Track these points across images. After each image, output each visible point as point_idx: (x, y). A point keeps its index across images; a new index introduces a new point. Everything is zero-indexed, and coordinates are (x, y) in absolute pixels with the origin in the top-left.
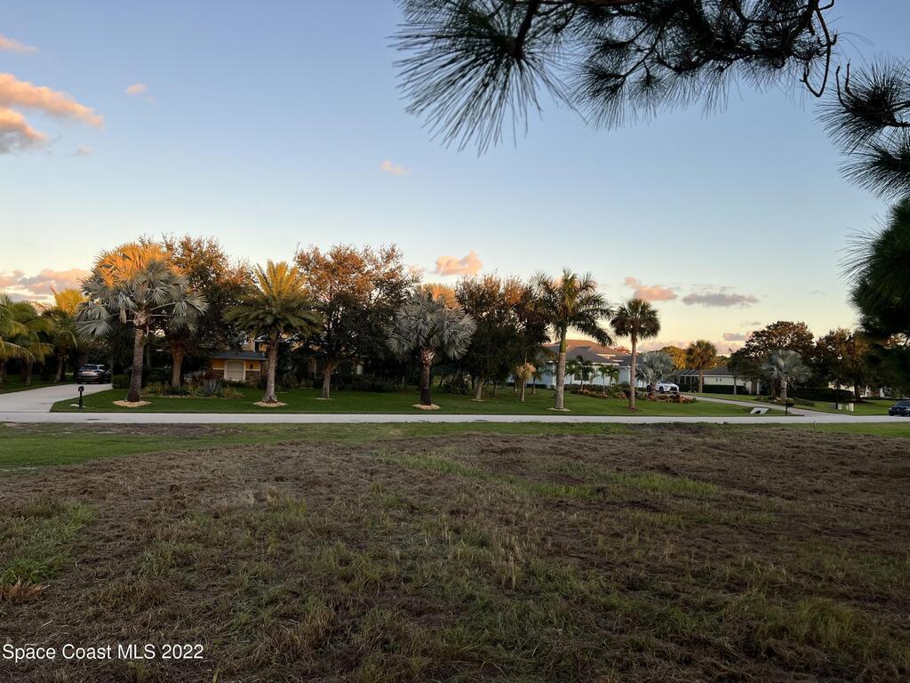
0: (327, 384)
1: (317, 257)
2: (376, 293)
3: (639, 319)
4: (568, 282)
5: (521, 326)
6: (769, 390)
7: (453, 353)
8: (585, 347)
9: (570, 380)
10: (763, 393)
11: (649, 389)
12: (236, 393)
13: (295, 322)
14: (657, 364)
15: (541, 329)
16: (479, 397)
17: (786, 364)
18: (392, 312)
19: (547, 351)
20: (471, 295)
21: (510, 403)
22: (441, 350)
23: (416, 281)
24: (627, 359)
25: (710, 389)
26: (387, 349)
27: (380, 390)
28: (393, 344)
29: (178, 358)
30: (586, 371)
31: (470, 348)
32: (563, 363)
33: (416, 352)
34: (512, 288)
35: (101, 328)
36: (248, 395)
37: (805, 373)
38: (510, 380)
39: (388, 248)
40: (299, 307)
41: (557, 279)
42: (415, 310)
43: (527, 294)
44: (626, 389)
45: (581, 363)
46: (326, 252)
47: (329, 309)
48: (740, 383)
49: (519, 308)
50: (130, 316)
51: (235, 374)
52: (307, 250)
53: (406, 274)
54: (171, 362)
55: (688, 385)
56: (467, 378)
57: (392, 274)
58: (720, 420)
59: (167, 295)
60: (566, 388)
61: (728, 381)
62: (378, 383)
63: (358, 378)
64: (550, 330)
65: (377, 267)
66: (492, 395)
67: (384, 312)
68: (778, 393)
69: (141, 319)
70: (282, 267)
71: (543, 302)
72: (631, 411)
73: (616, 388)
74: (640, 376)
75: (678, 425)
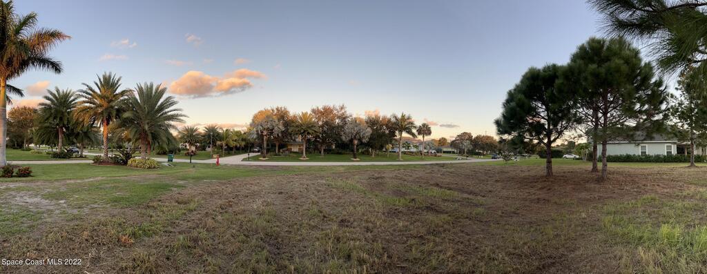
0: (322, 152)
1: (318, 109)
2: (337, 121)
3: (425, 130)
4: (403, 116)
5: (387, 132)
6: (461, 152)
7: (364, 141)
8: (409, 139)
9: (403, 150)
10: (460, 153)
11: (428, 152)
12: (295, 155)
13: (310, 131)
14: (430, 144)
15: (394, 132)
16: (373, 156)
17: (467, 145)
18: (342, 127)
19: (396, 140)
20: (370, 121)
21: (384, 158)
22: (360, 140)
23: (351, 116)
24: (421, 143)
25: (444, 152)
26: (341, 140)
27: (340, 154)
28: (343, 138)
29: (277, 144)
30: (409, 147)
31: (370, 139)
32: (401, 144)
33: (351, 141)
34: (384, 118)
35: (255, 136)
36: (297, 156)
37: (471, 147)
38: (384, 150)
39: (341, 105)
40: (312, 126)
41: (399, 116)
42: (351, 126)
43: (389, 121)
44: (421, 153)
45: (407, 145)
46: (321, 108)
47: (322, 126)
48: (453, 150)
49: (387, 125)
50: (262, 132)
51: (295, 149)
52: (315, 107)
53: (348, 113)
54: (275, 146)
55: (439, 151)
56: (370, 150)
57: (343, 114)
58: (449, 162)
59: (272, 125)
60: (402, 152)
61: (450, 150)
62: (340, 151)
63: (333, 150)
64: (397, 132)
65: (338, 112)
66: (378, 155)
67: (341, 127)
68: (464, 153)
69: (265, 133)
70: (306, 113)
71: (395, 123)
72: (422, 160)
73: (418, 152)
74: (425, 148)
75: (437, 164)
